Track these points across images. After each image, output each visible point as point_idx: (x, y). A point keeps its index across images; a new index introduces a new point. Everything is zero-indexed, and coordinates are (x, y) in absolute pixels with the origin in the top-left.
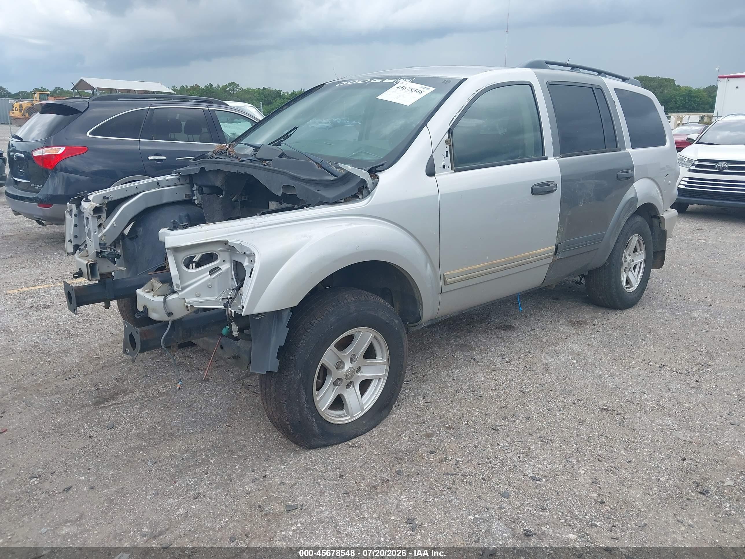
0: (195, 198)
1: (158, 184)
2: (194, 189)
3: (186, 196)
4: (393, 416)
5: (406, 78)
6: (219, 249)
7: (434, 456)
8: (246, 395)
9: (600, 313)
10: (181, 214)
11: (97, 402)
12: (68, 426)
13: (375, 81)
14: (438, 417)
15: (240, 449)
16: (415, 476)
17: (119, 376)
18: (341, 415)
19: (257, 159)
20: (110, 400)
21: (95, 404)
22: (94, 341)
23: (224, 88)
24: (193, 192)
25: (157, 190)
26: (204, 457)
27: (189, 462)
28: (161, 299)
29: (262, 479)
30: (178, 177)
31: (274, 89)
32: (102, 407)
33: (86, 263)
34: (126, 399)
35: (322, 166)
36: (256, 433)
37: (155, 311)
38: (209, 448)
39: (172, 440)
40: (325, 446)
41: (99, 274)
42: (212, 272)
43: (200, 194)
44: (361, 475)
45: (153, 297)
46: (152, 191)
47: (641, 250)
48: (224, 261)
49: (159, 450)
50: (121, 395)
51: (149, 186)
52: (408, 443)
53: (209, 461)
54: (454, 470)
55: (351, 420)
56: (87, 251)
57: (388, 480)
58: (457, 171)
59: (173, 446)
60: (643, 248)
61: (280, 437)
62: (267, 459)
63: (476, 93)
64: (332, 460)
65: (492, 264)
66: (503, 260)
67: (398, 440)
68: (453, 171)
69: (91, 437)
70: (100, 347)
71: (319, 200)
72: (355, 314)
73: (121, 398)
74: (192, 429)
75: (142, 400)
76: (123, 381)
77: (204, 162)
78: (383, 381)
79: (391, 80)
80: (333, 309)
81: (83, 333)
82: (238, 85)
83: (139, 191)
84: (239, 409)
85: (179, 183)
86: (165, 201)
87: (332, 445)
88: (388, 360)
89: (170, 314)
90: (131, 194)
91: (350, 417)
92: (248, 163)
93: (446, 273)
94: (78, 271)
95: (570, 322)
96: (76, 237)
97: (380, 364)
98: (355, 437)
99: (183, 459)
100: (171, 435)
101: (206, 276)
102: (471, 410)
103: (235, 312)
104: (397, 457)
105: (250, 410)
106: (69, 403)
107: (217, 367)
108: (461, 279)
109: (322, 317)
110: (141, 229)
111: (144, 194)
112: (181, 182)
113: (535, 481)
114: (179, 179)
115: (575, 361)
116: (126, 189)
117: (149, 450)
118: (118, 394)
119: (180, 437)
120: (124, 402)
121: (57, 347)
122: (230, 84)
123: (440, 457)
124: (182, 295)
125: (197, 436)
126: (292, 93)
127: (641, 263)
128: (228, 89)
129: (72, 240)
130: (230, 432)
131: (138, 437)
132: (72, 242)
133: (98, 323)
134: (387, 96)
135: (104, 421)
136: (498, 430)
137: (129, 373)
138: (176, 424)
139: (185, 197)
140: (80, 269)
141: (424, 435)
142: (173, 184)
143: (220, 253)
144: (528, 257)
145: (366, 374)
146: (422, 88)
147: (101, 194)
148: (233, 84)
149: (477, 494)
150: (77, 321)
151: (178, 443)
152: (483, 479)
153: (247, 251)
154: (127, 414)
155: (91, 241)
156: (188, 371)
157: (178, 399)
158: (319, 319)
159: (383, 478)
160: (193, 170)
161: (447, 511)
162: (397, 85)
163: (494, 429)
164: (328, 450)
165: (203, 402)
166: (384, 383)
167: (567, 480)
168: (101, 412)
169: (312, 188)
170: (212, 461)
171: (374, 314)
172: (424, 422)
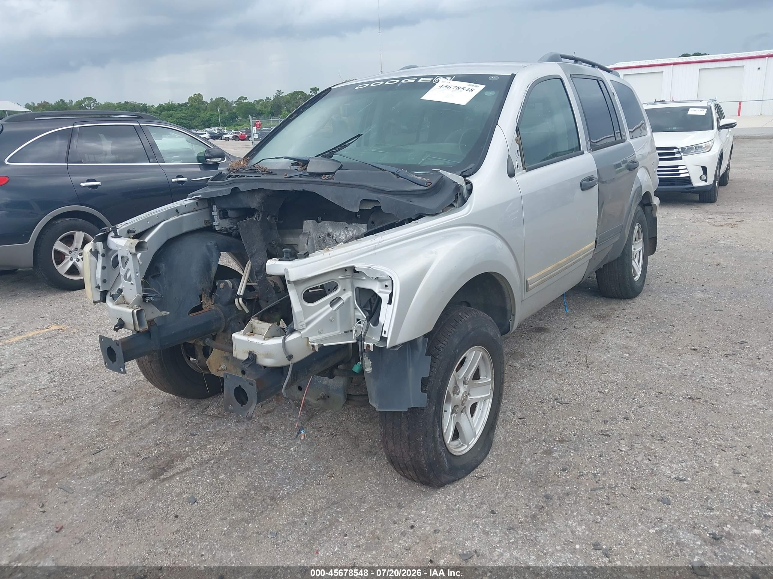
0: (215, 223)
1: (177, 211)
2: (213, 213)
3: (206, 222)
4: (497, 438)
5: (445, 77)
6: (340, 277)
7: (567, 473)
8: (324, 439)
9: (614, 304)
10: (209, 244)
11: (154, 475)
12: (139, 508)
13: (407, 81)
14: (543, 432)
15: (362, 500)
16: (566, 498)
17: (159, 440)
18: (457, 445)
19: (308, 174)
20: (168, 469)
21: (154, 477)
22: (99, 403)
23: (79, 103)
24: (212, 217)
25: (176, 218)
26: (328, 517)
27: (315, 525)
28: (279, 341)
29: (411, 531)
30: (196, 201)
31: (138, 102)
32: (164, 480)
33: (131, 310)
34: (186, 464)
35: (399, 175)
36: (367, 480)
37: (268, 356)
38: (326, 506)
39: (277, 504)
40: (452, 482)
41: (146, 322)
42: (332, 304)
43: (221, 218)
44: (511, 506)
45: (264, 340)
46: (172, 219)
47: (639, 239)
48: (344, 290)
49: (270, 519)
50: (177, 461)
51: (168, 214)
52: (533, 464)
53: (337, 521)
54: (598, 485)
55: (468, 449)
56: (123, 297)
57: (543, 507)
58: (528, 170)
59: (283, 511)
60: (641, 237)
61: (396, 479)
62: (400, 506)
63: (528, 89)
64: (470, 495)
65: (558, 265)
66: (565, 260)
67: (521, 463)
68: (525, 171)
69: (177, 517)
70: (112, 408)
71: (417, 212)
72: (472, 333)
73: (179, 466)
74: (292, 487)
75: (207, 463)
76: (169, 445)
77: (236, 181)
78: (489, 402)
79: (429, 80)
80: (454, 330)
81: (77, 396)
82: (95, 100)
83: (160, 221)
84: (328, 455)
85: (198, 208)
86: (185, 230)
87: (459, 479)
88: (492, 379)
89: (290, 357)
90: (152, 225)
91: (466, 446)
92: (297, 178)
93: (529, 279)
94: (116, 322)
95: (594, 316)
96: (104, 281)
97: (486, 384)
98: (476, 467)
99: (306, 524)
100: (273, 498)
101: (327, 310)
102: (568, 419)
103: (374, 345)
104: (534, 481)
105: (341, 454)
106: (120, 481)
107: (268, 413)
108: (538, 283)
109: (447, 340)
110: (163, 265)
111: (165, 224)
112: (200, 207)
113: (682, 482)
114: (197, 203)
115: (628, 355)
116: (147, 220)
117: (258, 520)
118: (173, 461)
119: (283, 499)
120: (187, 470)
121: (58, 416)
122: (86, 99)
123: (575, 473)
124: (305, 333)
125: (303, 494)
126: (158, 107)
127: (640, 252)
128: (83, 105)
129: (100, 285)
130: (337, 483)
131: (235, 507)
132: (101, 288)
133: (90, 381)
134: (432, 95)
135: (178, 495)
136: (608, 435)
137: (169, 435)
138: (269, 485)
139: (205, 224)
140: (120, 319)
141: (542, 453)
142: (192, 210)
143: (341, 281)
144: (579, 255)
145: (474, 397)
146: (469, 85)
147: (125, 228)
148: (89, 99)
149: (638, 505)
150: (61, 383)
151: (285, 504)
152: (632, 488)
153: (381, 275)
154: (202, 483)
155: (132, 284)
156: (237, 422)
157: (249, 455)
158: (444, 342)
159: (536, 505)
160: (220, 191)
161: (624, 528)
162: (438, 85)
163: (604, 435)
164: (457, 485)
165: (281, 453)
166: (490, 403)
167: (709, 475)
168: (168, 485)
169: (403, 200)
170: (341, 520)
171: (485, 330)
172: (533, 439)
